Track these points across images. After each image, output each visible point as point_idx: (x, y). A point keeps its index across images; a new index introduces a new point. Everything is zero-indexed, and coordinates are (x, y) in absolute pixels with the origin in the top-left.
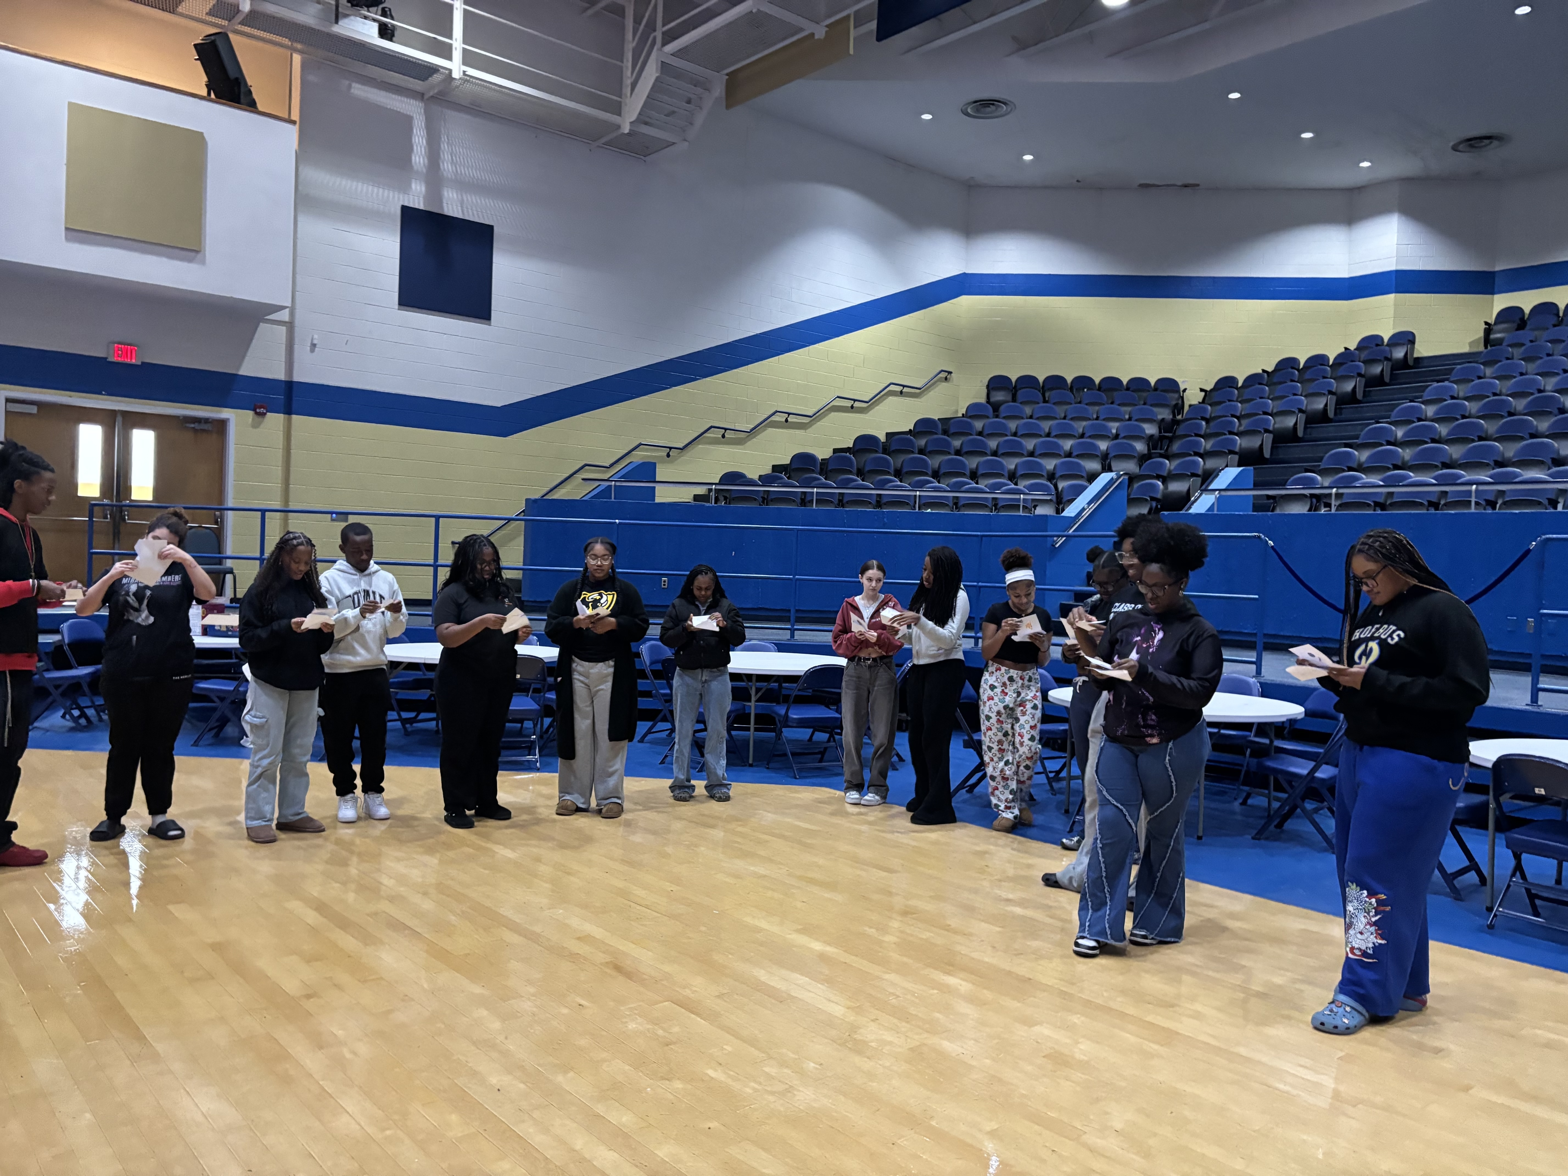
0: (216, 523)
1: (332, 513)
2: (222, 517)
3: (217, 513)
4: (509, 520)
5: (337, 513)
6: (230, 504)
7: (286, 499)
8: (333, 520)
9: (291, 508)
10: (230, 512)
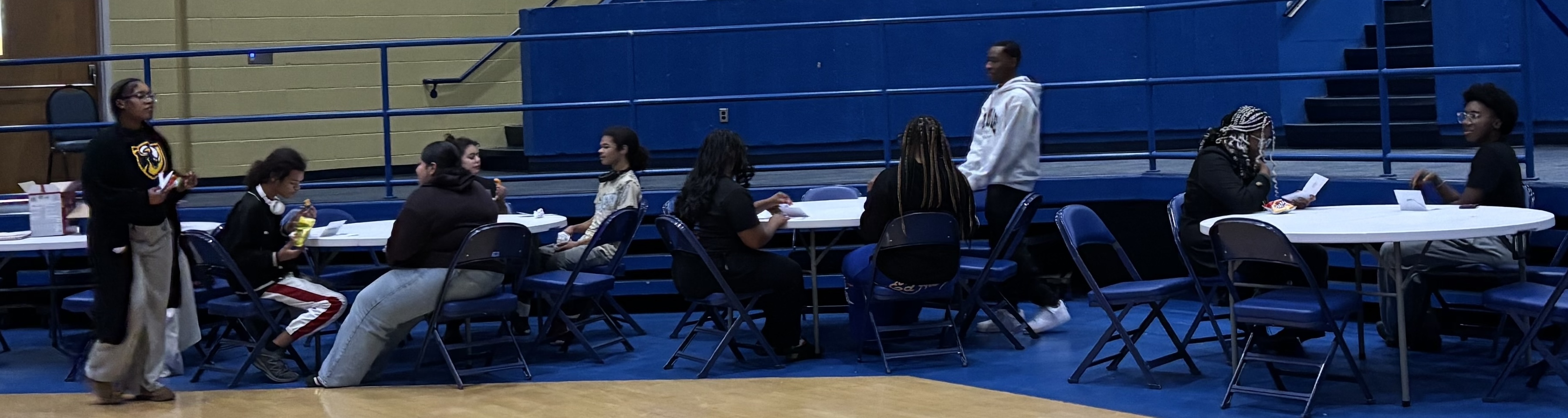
0: (91, 79)
1: (248, 52)
2: (98, 71)
3: (92, 66)
4: (505, 41)
5: (254, 52)
6: (108, 51)
7: (184, 40)
8: (251, 63)
9: (192, 50)
10: (108, 63)
